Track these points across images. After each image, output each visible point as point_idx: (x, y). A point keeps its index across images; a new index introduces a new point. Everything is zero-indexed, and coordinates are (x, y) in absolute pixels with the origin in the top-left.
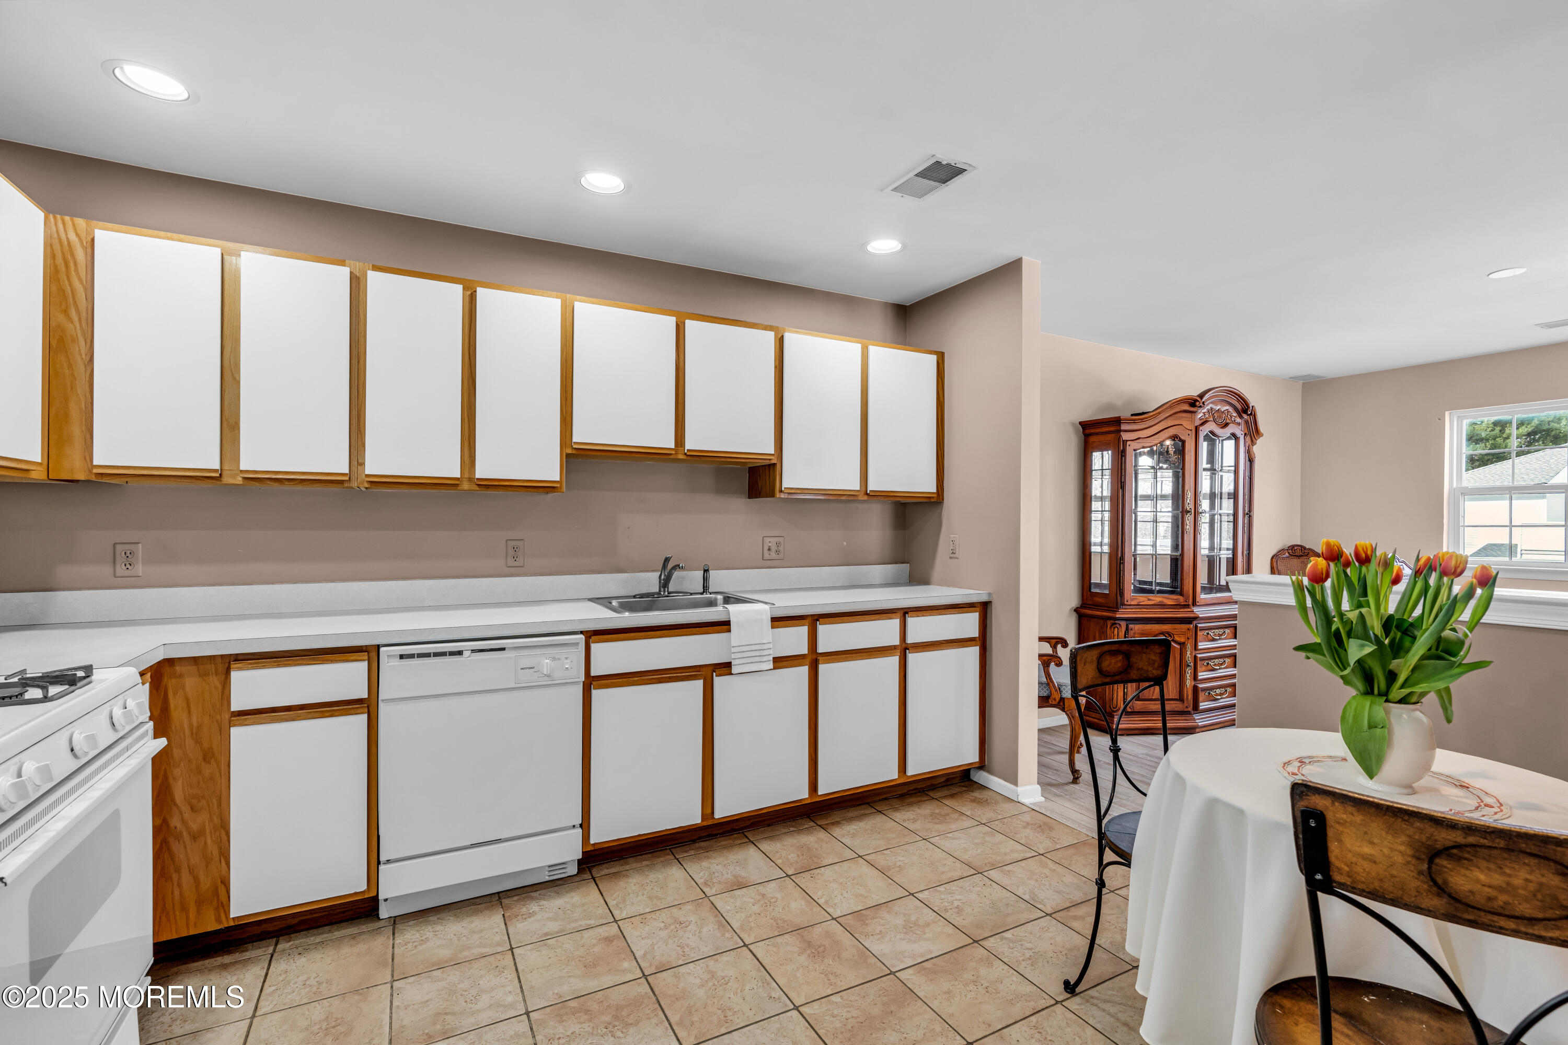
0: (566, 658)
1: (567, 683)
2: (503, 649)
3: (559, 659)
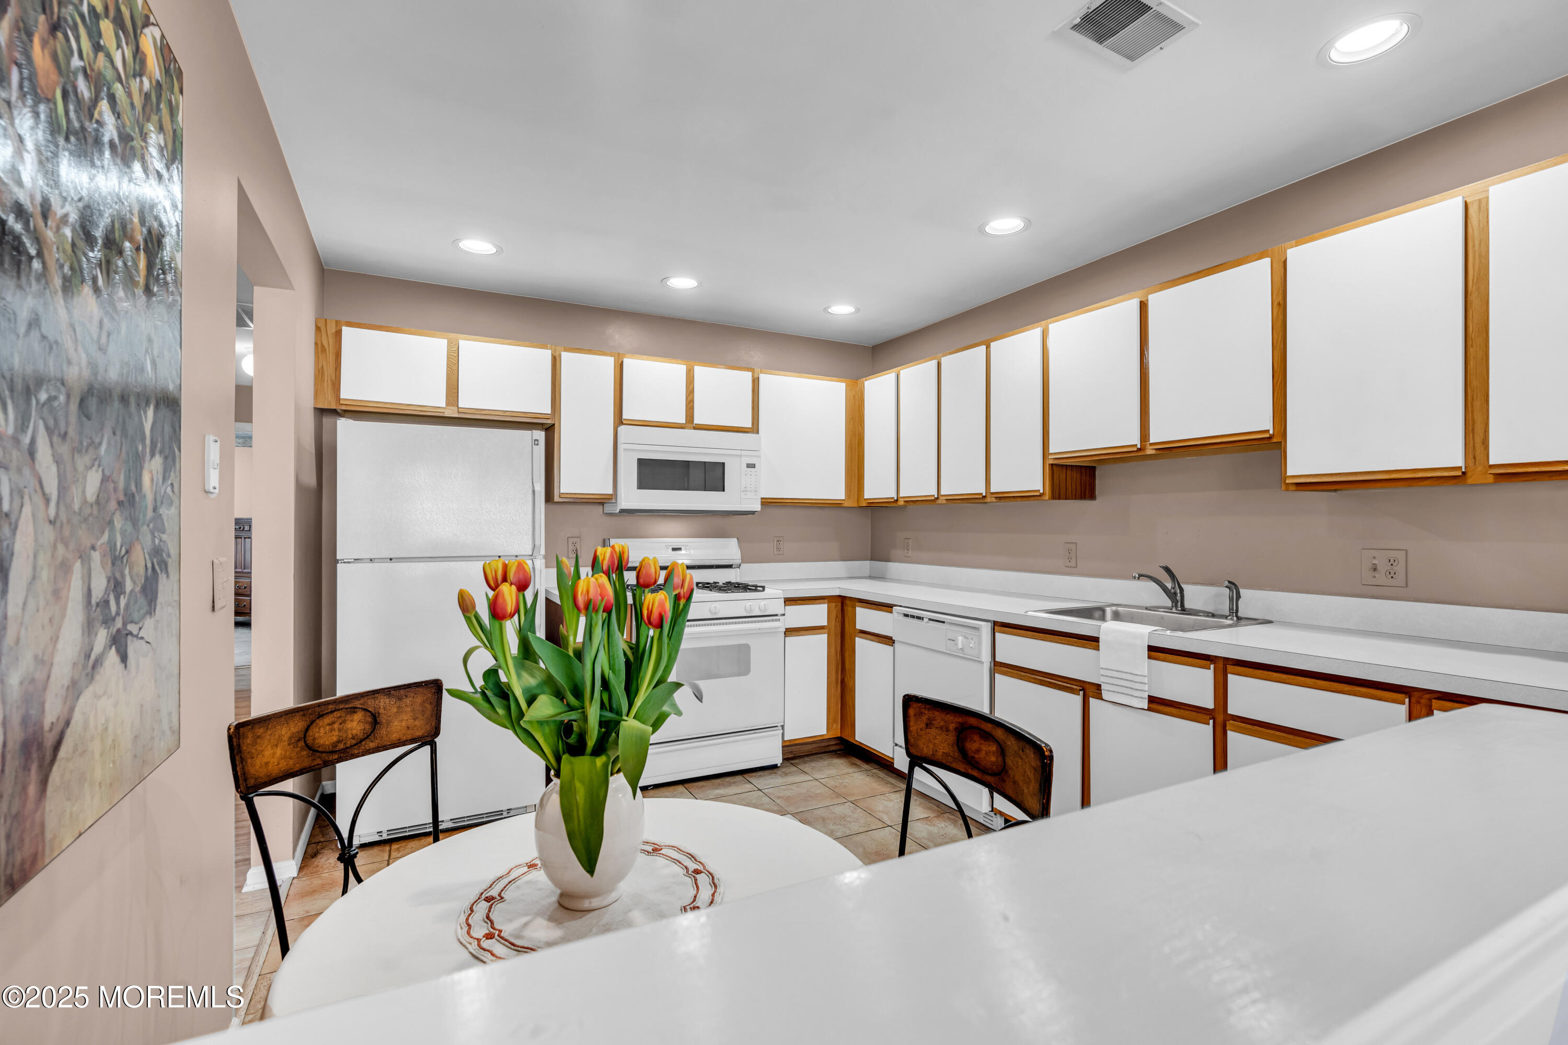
0: (972, 639)
1: (972, 659)
2: (944, 622)
3: (967, 638)
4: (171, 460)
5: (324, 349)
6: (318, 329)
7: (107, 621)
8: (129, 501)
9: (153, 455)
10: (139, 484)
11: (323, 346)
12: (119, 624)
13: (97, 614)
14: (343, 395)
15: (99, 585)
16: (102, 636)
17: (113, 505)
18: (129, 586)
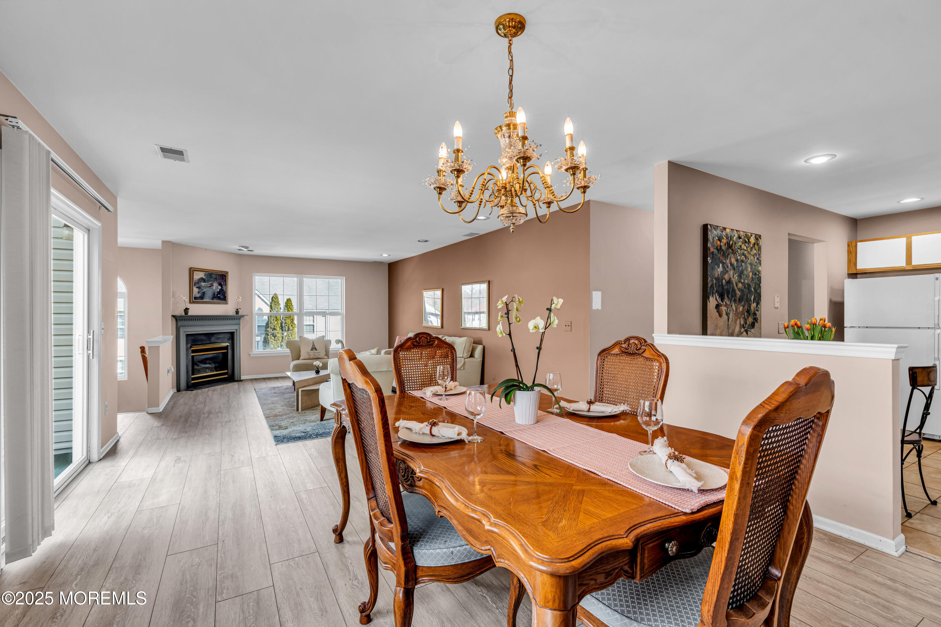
4: (758, 304)
5: (851, 252)
6: (848, 245)
7: (744, 328)
8: (748, 311)
9: (753, 303)
10: (750, 307)
11: (850, 251)
12: (746, 328)
13: (742, 327)
14: (858, 268)
15: (742, 322)
16: (743, 330)
17: (745, 311)
18: (748, 323)
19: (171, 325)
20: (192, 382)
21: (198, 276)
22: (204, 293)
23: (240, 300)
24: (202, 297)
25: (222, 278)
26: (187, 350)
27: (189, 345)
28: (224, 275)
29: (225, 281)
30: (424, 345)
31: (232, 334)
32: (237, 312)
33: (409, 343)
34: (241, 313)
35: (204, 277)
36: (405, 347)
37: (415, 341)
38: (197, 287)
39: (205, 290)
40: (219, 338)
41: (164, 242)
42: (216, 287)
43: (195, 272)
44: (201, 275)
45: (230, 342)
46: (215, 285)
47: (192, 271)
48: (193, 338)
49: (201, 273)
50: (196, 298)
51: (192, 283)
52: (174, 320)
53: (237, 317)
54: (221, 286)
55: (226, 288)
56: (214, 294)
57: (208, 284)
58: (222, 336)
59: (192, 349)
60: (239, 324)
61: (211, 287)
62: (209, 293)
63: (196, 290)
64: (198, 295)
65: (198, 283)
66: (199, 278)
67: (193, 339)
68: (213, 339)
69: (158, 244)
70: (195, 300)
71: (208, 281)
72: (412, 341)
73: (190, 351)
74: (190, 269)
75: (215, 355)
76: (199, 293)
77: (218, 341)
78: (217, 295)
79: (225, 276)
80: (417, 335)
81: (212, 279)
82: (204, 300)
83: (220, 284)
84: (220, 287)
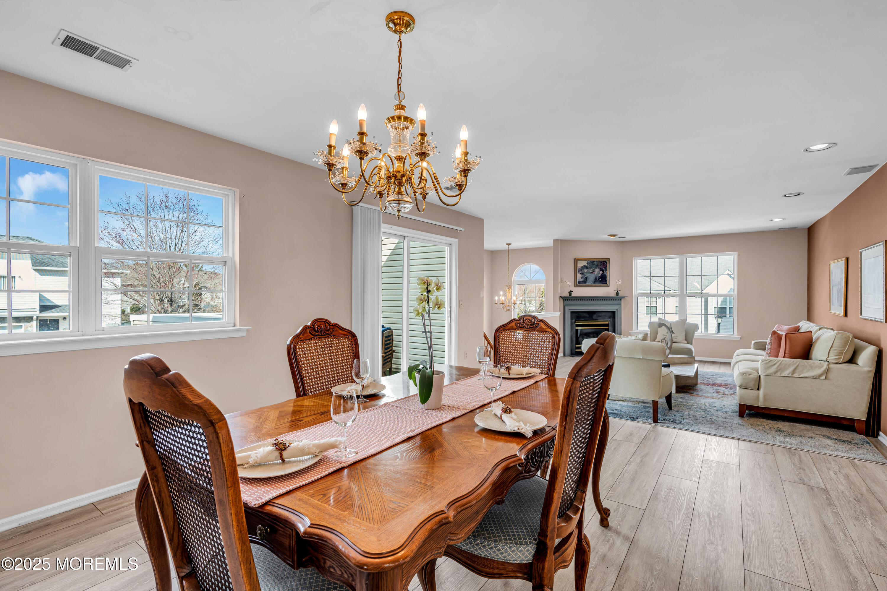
19: (559, 304)
20: (576, 350)
21: (580, 264)
22: (587, 278)
23: (620, 283)
24: (585, 281)
25: (604, 264)
26: (572, 324)
27: (574, 320)
28: (605, 262)
29: (607, 266)
30: (527, 327)
31: (613, 313)
32: (617, 294)
33: (513, 324)
34: (621, 294)
35: (587, 265)
36: (508, 328)
37: (519, 322)
38: (580, 274)
39: (587, 275)
40: (600, 316)
41: (555, 241)
42: (598, 272)
43: (578, 262)
44: (585, 263)
45: (611, 320)
46: (597, 270)
47: (576, 261)
48: (577, 314)
49: (584, 261)
50: (579, 282)
51: (577, 270)
52: (562, 300)
53: (618, 298)
54: (603, 271)
55: (607, 273)
56: (596, 278)
57: (591, 270)
58: (603, 314)
59: (576, 323)
60: (620, 305)
61: (594, 273)
62: (591, 277)
63: (579, 276)
64: (582, 280)
65: (581, 270)
66: (582, 265)
67: (577, 316)
68: (595, 316)
69: (550, 243)
70: (578, 284)
71: (590, 268)
72: (515, 322)
73: (575, 325)
74: (575, 259)
75: (597, 330)
76: (582, 278)
77: (599, 318)
78: (599, 279)
79: (607, 263)
80: (522, 318)
81: (594, 266)
82: (587, 284)
83: (602, 270)
84: (601, 272)
